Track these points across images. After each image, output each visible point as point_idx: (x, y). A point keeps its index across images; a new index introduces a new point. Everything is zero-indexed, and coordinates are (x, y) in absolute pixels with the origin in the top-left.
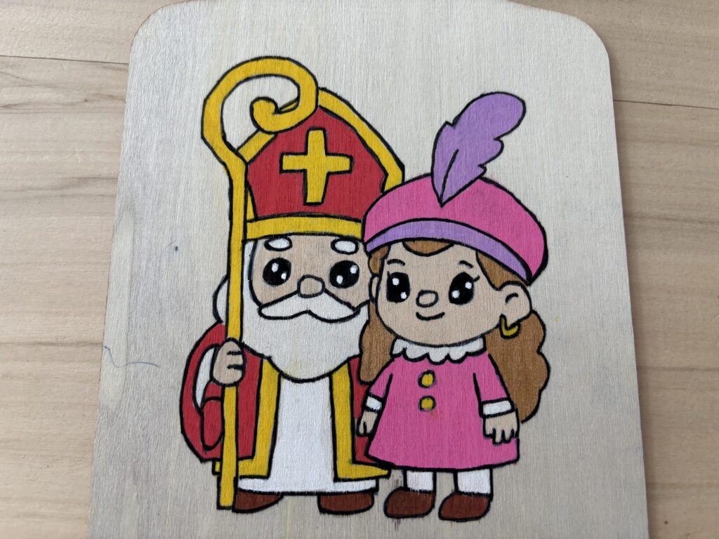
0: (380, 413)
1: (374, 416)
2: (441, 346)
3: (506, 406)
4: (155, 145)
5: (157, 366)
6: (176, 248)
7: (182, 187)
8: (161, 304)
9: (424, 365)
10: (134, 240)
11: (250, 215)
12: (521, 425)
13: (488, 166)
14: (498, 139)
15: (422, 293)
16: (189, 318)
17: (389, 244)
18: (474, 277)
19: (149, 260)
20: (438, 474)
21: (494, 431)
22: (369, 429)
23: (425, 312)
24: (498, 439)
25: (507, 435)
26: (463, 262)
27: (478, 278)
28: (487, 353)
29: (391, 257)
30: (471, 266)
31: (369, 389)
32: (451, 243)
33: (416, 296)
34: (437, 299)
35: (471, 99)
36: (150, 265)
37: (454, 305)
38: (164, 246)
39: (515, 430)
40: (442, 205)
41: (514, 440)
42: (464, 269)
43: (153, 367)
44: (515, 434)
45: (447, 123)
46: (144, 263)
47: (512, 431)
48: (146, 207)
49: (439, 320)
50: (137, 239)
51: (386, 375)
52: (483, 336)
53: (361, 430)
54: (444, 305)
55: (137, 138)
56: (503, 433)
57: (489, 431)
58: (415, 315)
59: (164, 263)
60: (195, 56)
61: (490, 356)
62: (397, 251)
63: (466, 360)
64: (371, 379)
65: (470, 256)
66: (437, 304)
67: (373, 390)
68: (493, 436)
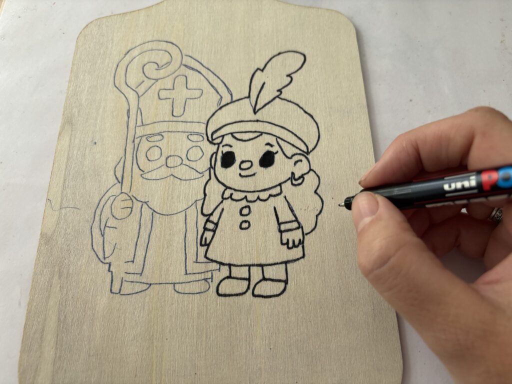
0: (214, 231)
1: (211, 233)
2: (254, 192)
3: (295, 225)
4: (86, 90)
5: (79, 209)
6: (95, 143)
7: (101, 110)
8: (84, 174)
9: (244, 203)
10: (71, 139)
11: (139, 123)
14: (289, 76)
15: (243, 162)
16: (100, 181)
17: (223, 136)
18: (275, 151)
19: (79, 150)
20: (251, 268)
21: (288, 240)
22: (208, 242)
23: (244, 173)
24: (291, 245)
25: (297, 243)
26: (268, 144)
27: (277, 152)
28: (283, 195)
29: (224, 143)
30: (272, 146)
31: (209, 218)
32: (262, 133)
33: (239, 163)
34: (252, 165)
35: (273, 56)
36: (79, 153)
37: (262, 168)
38: (88, 142)
39: (302, 240)
40: (255, 113)
41: (300, 246)
42: (268, 148)
43: (76, 210)
44: (301, 242)
45: (258, 69)
46: (75, 152)
47: (300, 240)
48: (79, 122)
49: (253, 177)
50: (73, 138)
51: (219, 210)
52: (280, 185)
53: (203, 242)
54: (257, 167)
55: (77, 86)
56: (294, 241)
57: (285, 241)
58: (238, 174)
59: (87, 151)
60: (113, 43)
61: (285, 197)
62: (228, 140)
63: (270, 199)
64: (210, 212)
65: (273, 141)
66: (252, 168)
67: (211, 218)
68: (287, 243)
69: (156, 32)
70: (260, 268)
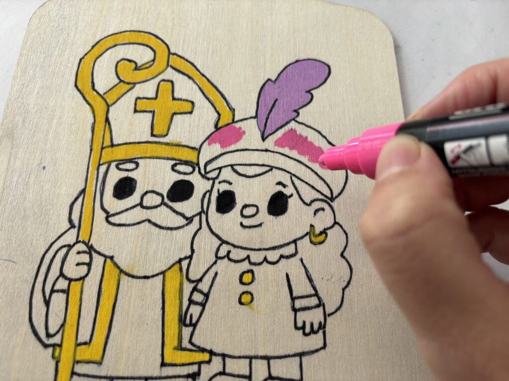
0: (203, 305)
1: (199, 308)
2: (260, 250)
3: (314, 301)
4: (36, 90)
5: (15, 262)
6: (44, 168)
7: (55, 121)
8: (25, 212)
9: (245, 266)
10: (9, 160)
11: (107, 142)
12: (328, 318)
13: (300, 111)
14: (309, 92)
15: (245, 206)
16: (48, 223)
17: (220, 169)
18: (288, 194)
19: (20, 176)
20: (253, 361)
21: (304, 323)
22: (194, 321)
23: (246, 222)
24: (308, 330)
25: (316, 327)
26: (279, 183)
27: (291, 195)
28: (298, 256)
29: (221, 178)
30: (284, 186)
31: (197, 285)
32: (272, 168)
33: (241, 208)
34: (257, 212)
35: (288, 63)
36: (20, 180)
37: (272, 216)
38: (34, 166)
39: (323, 323)
40: (264, 139)
41: (321, 332)
42: (280, 188)
43: (11, 264)
44: (322, 326)
45: (269, 80)
46: (15, 179)
47: (320, 323)
48: (23, 136)
49: (259, 229)
50: (12, 159)
51: (211, 274)
52: (295, 241)
53: (188, 321)
54: (264, 215)
55: (23, 85)
56: (312, 325)
57: (300, 324)
58: (239, 224)
59: (32, 179)
61: (302, 260)
62: (227, 174)
63: (281, 261)
64: (198, 277)
65: (286, 179)
66: (258, 215)
67: (200, 286)
68: (303, 328)
69: (135, 19)
70: (265, 362)
